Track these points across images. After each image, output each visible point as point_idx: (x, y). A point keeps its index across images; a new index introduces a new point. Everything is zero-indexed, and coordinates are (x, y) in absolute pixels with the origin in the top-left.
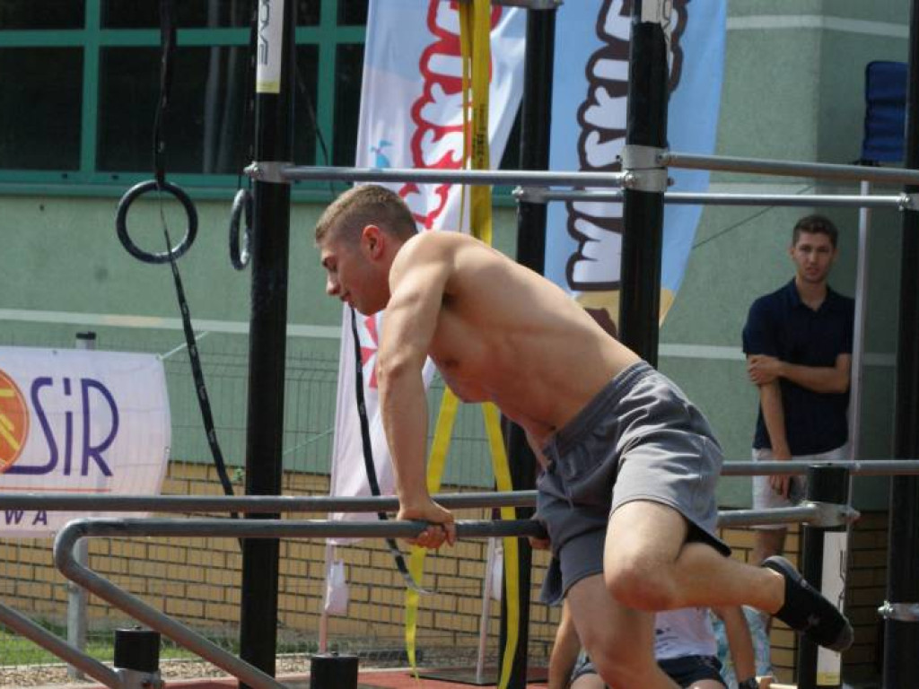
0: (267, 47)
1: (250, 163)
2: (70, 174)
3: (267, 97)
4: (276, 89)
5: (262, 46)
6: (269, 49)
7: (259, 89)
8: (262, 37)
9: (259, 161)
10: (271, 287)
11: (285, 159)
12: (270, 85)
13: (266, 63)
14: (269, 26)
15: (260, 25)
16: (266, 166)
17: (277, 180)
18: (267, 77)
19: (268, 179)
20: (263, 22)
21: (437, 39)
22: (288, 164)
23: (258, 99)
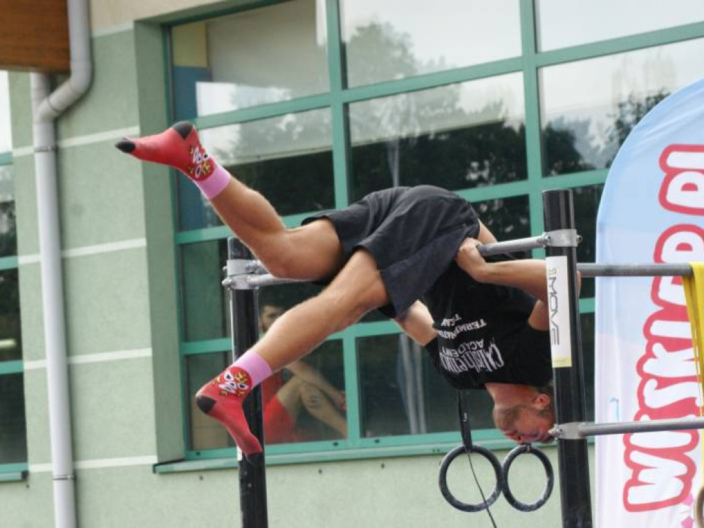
0: (558, 330)
1: (552, 426)
2: (340, 442)
3: (562, 371)
4: (569, 364)
5: (554, 330)
6: (560, 332)
7: (555, 365)
8: (553, 323)
9: (560, 423)
10: (579, 524)
11: (581, 419)
12: (564, 361)
13: (558, 343)
14: (557, 314)
15: (551, 313)
16: (564, 427)
17: (576, 437)
18: (561, 354)
19: (568, 437)
20: (552, 310)
21: (659, 308)
22: (583, 424)
23: (554, 372)
